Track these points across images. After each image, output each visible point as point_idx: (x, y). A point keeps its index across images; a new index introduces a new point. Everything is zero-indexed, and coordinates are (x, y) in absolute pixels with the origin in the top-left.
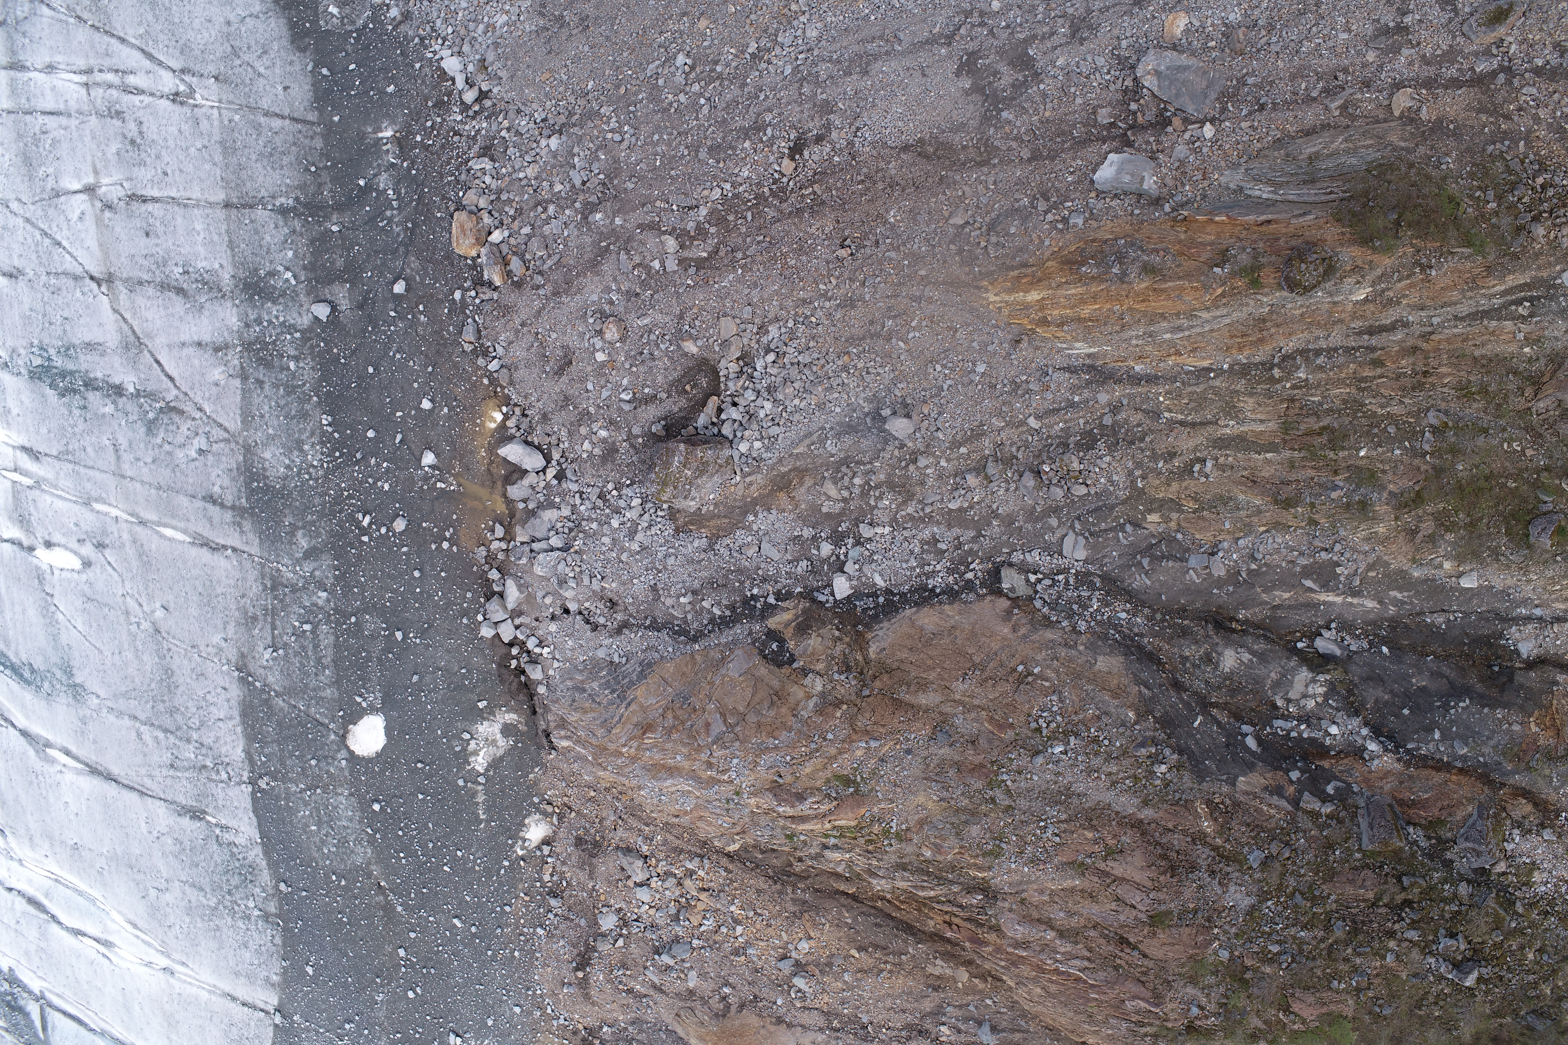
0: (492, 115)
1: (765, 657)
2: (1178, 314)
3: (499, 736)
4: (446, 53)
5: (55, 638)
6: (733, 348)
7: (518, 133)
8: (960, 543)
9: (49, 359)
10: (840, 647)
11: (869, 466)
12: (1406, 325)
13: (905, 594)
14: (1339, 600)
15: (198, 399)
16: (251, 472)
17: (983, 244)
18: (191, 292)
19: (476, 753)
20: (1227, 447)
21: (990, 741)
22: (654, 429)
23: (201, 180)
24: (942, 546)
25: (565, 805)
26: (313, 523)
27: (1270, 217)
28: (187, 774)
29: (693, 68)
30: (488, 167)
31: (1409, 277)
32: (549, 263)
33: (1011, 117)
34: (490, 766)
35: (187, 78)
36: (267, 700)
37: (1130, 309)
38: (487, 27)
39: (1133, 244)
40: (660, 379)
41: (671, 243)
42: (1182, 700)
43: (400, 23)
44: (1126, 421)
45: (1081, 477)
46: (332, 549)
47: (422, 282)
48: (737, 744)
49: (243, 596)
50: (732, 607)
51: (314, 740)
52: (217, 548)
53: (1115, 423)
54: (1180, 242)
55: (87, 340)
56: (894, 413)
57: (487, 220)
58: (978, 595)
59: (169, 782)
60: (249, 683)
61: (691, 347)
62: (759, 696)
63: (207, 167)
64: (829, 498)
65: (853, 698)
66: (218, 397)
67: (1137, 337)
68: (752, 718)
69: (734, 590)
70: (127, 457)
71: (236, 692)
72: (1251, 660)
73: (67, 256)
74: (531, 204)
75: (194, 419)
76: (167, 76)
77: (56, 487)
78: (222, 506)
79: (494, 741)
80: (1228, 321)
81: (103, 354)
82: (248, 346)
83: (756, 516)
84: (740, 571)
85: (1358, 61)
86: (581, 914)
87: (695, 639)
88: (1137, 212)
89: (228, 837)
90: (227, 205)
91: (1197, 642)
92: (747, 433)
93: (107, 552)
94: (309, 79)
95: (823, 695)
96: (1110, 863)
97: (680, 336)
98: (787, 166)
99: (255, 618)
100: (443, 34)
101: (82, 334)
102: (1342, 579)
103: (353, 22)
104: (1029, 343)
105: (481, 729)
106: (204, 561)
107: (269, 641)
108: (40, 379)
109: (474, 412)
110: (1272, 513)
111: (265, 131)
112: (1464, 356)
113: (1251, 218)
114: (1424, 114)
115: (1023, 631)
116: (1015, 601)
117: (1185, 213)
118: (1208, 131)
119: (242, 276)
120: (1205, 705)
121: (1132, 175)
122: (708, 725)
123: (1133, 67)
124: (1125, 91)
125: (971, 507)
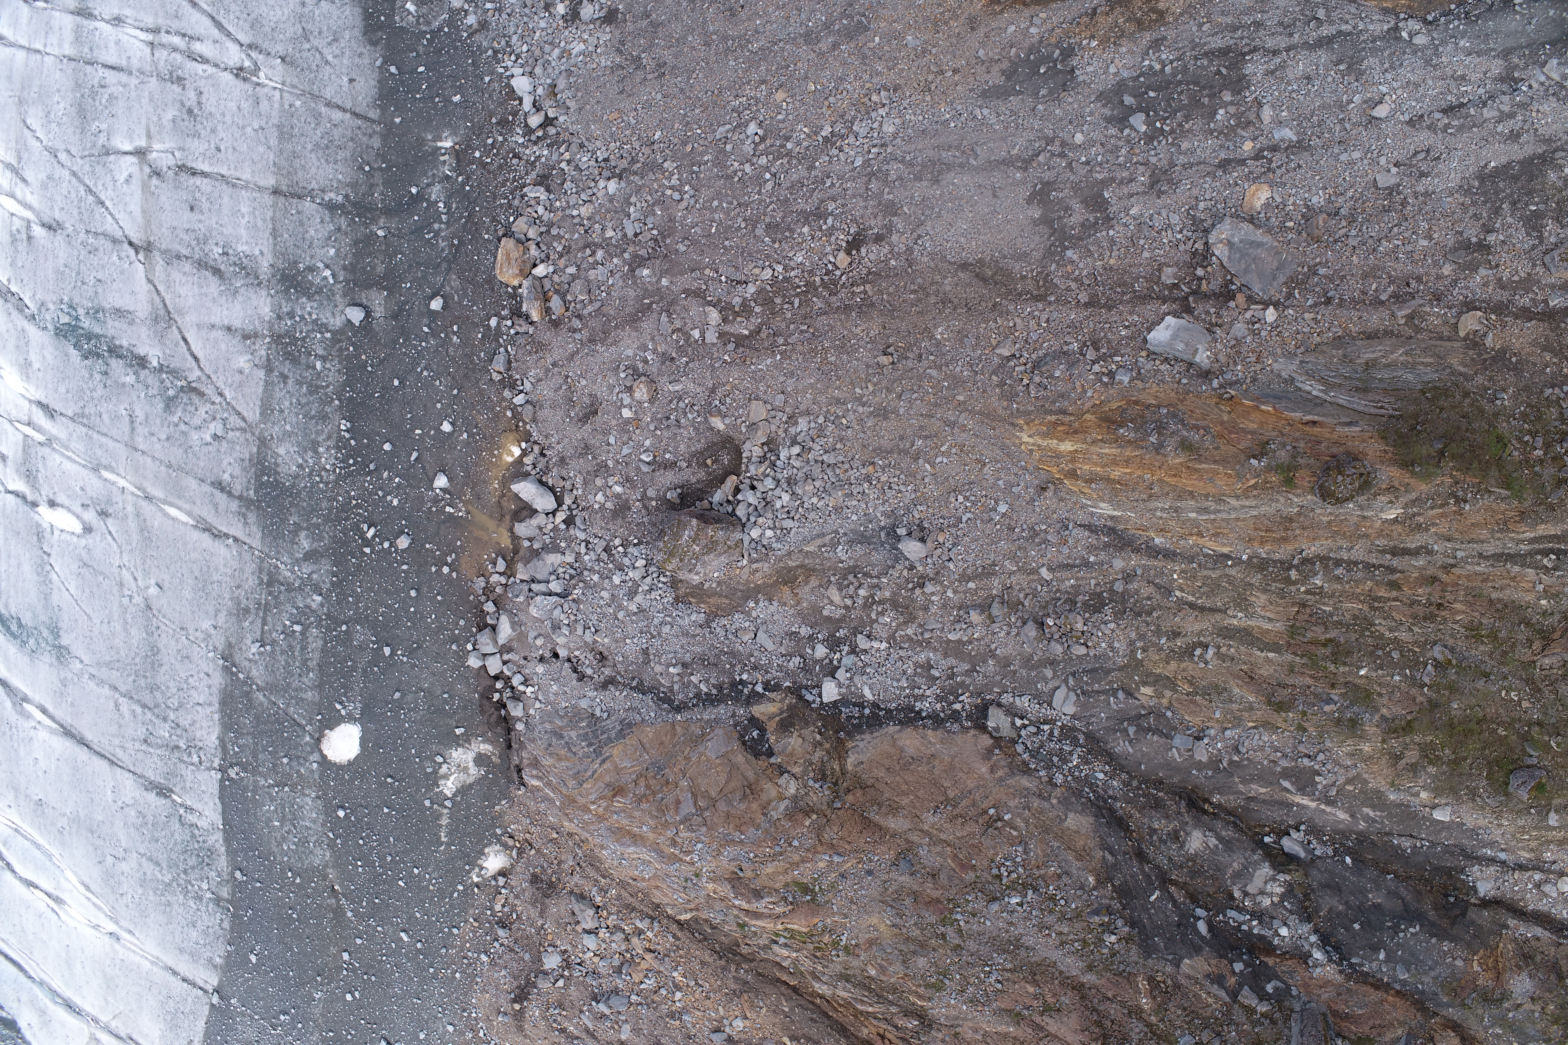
0: (554, 144)
1: (744, 743)
2: (1207, 496)
3: (471, 764)
4: (517, 71)
5: (47, 597)
6: (760, 433)
7: (577, 168)
8: (953, 674)
9: (77, 318)
10: (819, 754)
11: (875, 581)
12: (1430, 552)
13: (891, 711)
14: (1313, 805)
15: (220, 384)
16: (263, 465)
17: (1026, 381)
18: (228, 275)
19: (446, 777)
20: (1231, 638)
21: (950, 878)
22: (669, 496)
23: (253, 162)
24: (935, 673)
25: (527, 841)
26: (317, 526)
27: (1316, 418)
28: (159, 752)
29: (763, 139)
30: (542, 197)
31: (1442, 506)
32: (590, 309)
33: (1075, 257)
34: (458, 792)
35: (253, 54)
36: (248, 693)
37: (1160, 480)
38: (563, 52)
39: (1175, 416)
40: (682, 447)
41: (714, 316)
42: (1143, 872)
43: (476, 31)
44: (1137, 592)
45: (1083, 638)
46: (333, 554)
47: (460, 303)
48: (704, 829)
49: (238, 587)
50: (720, 688)
51: (289, 739)
52: (218, 535)
53: (1126, 591)
54: (1222, 423)
55: (117, 306)
57: (534, 251)
58: (962, 726)
59: (140, 756)
60: (232, 673)
61: (718, 423)
62: (732, 784)
63: (261, 149)
64: (831, 602)
65: (824, 807)
66: (240, 386)
67: (1163, 510)
68: (722, 806)
69: (724, 671)
70: (141, 430)
71: (218, 680)
72: (1216, 846)
73: (109, 217)
74: (581, 244)
75: (213, 403)
76: (233, 48)
77: (67, 448)
78: (230, 494)
79: (466, 770)
80: (1256, 513)
81: (131, 323)
82: (277, 338)
83: (757, 603)
84: (732, 654)
85: (1433, 271)
86: (527, 948)
87: (678, 710)
88: (1184, 381)
89: (191, 818)
90: (276, 192)
91: (1167, 817)
92: (761, 520)
93: (110, 521)
94: (376, 75)
95: (795, 799)
96: (1046, 1019)
97: (708, 410)
98: (843, 259)
99: (247, 611)
100: (518, 51)
101: (113, 299)
102: (1320, 787)
103: (428, 23)
104: (1055, 492)
105: (455, 754)
106: (204, 545)
107: (258, 635)
108: (65, 337)
109: (493, 443)
110: (1263, 712)
111: (324, 121)
112: (1480, 595)
113: (1297, 415)
114: (1489, 341)
115: (1000, 773)
116: (998, 741)
117: (1233, 393)
118: (1271, 315)
119: (281, 266)
120: (1165, 881)
121: (1187, 345)
122: (678, 802)
123: (1206, 231)
124: (1194, 254)
125: (970, 642)
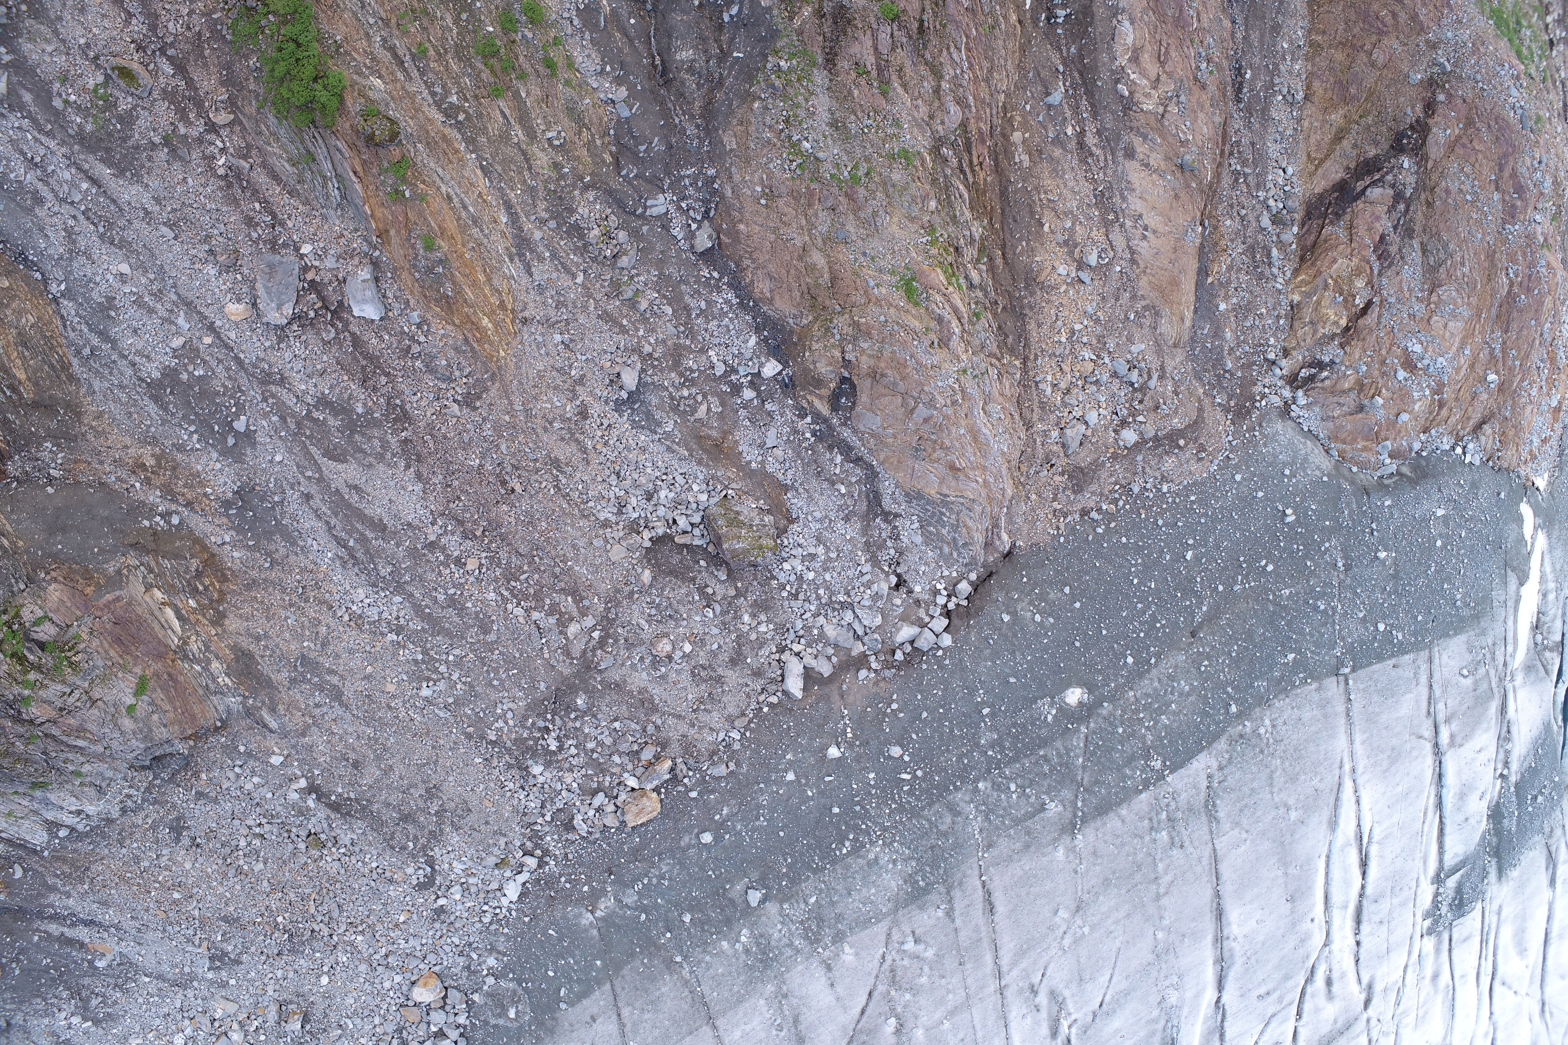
0: (538, 836)
1: (854, 403)
2: (452, 209)
4: (505, 902)
6: (631, 542)
7: (543, 807)
8: (695, 293)
10: (816, 346)
11: (671, 390)
12: (384, 40)
13: (752, 317)
17: (464, 381)
20: (532, 128)
21: (826, 198)
22: (724, 577)
24: (703, 305)
27: (351, 174)
29: (428, 679)
30: (581, 819)
31: (349, 54)
32: (633, 727)
33: (360, 405)
39: (415, 266)
40: (683, 592)
41: (573, 629)
42: (729, 74)
43: (498, 953)
44: (546, 210)
45: (602, 224)
48: (926, 389)
50: (830, 448)
53: (552, 218)
54: (398, 232)
56: (621, 388)
57: (623, 798)
61: (647, 576)
62: (883, 391)
64: (709, 409)
65: (846, 316)
67: (482, 230)
68: (901, 387)
69: (815, 453)
74: (594, 765)
80: (440, 170)
83: (750, 462)
84: (799, 455)
87: (869, 467)
88: (389, 275)
91: (683, 83)
92: (691, 500)
96: (869, 68)
97: (642, 588)
98: (472, 565)
100: (491, 911)
104: (522, 310)
110: (563, 74)
113: (358, 187)
114: (224, 97)
115: (736, 214)
116: (717, 231)
117: (374, 238)
118: (306, 249)
121: (364, 290)
122: (926, 420)
123: (282, 329)
124: (302, 326)
125: (665, 297)
